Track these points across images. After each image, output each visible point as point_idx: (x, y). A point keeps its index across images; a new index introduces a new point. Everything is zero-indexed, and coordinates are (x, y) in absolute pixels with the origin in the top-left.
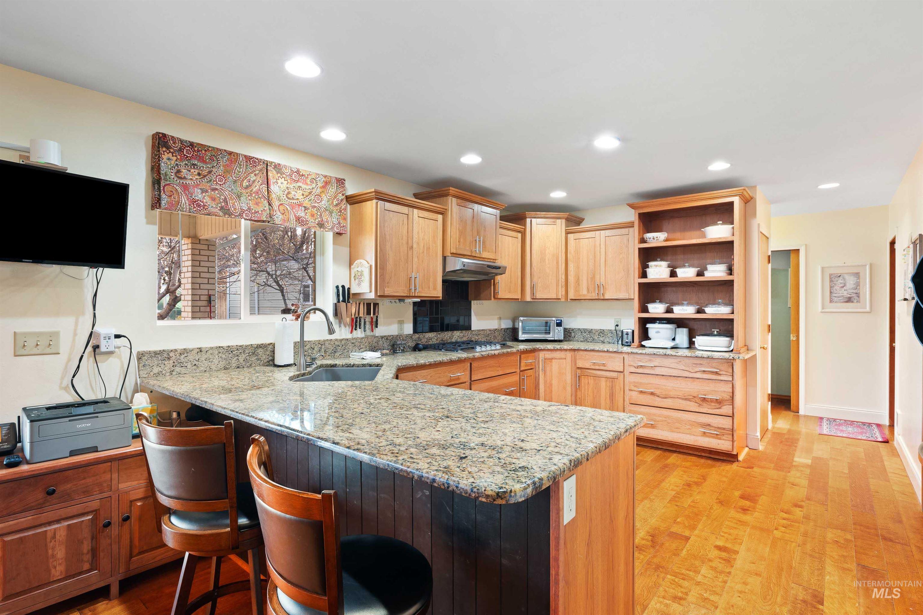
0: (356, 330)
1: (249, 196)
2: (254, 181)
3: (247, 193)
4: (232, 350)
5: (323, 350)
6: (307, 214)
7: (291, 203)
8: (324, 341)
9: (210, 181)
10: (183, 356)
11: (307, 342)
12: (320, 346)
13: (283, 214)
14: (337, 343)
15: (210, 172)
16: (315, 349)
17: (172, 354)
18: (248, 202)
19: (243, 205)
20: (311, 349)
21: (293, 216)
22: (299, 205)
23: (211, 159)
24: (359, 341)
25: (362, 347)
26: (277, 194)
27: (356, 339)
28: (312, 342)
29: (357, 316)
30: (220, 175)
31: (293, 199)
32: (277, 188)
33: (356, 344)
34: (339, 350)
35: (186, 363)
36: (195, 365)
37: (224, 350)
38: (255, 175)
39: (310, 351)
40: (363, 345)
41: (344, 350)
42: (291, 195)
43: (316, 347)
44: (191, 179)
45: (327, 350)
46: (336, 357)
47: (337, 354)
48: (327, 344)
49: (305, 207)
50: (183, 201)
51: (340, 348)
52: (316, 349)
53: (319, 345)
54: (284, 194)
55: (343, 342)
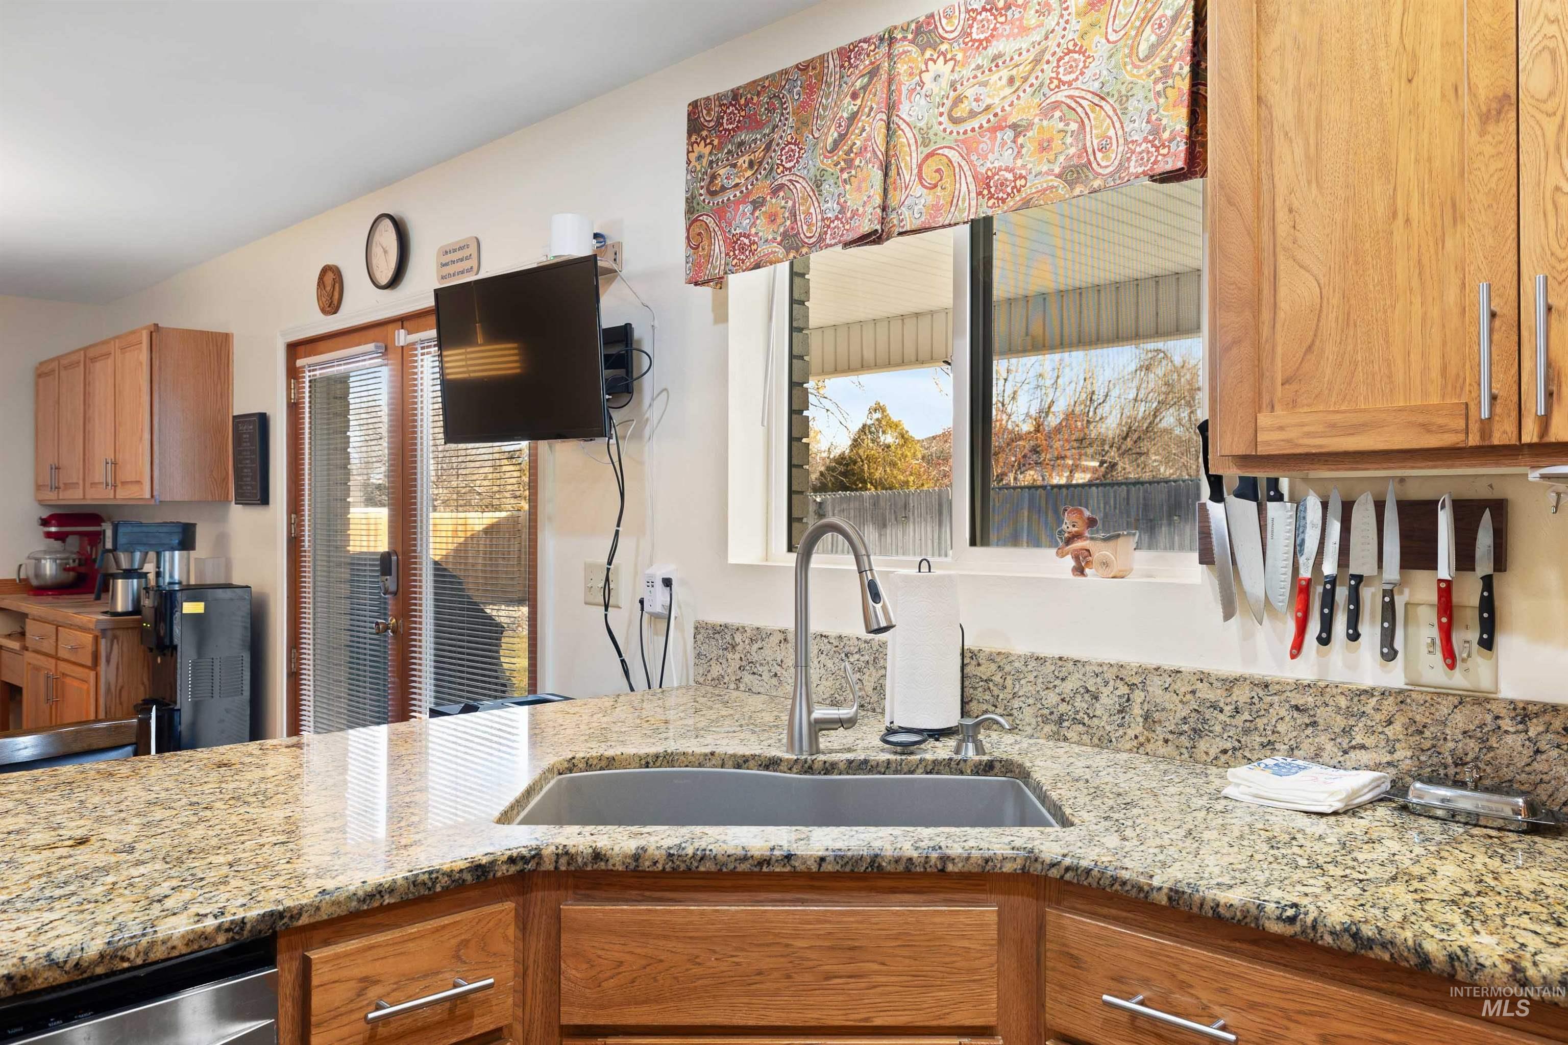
0: (1324, 640)
1: (842, 170)
2: (854, 117)
3: (836, 165)
4: (847, 649)
5: (1137, 711)
6: (1024, 151)
7: (965, 132)
8: (1144, 672)
9: (772, 169)
10: (755, 646)
11: (1070, 665)
12: (1124, 690)
13: (935, 186)
14: (1205, 692)
15: (768, 148)
16: (1104, 699)
17: (738, 638)
18: (841, 190)
19: (829, 205)
20: (1087, 696)
21: (970, 179)
22: (994, 130)
23: (771, 110)
24: (1343, 702)
25: (1358, 739)
26: (920, 125)
27: (1321, 690)
28: (1088, 668)
29: (1329, 568)
30: (790, 143)
31: (973, 114)
32: (923, 102)
33: (1322, 714)
34: (1218, 728)
35: (761, 665)
36: (776, 675)
37: (829, 646)
38: (854, 96)
39: (1079, 704)
40: (1370, 731)
41: (1247, 732)
42: (966, 102)
43: (1106, 691)
44: (737, 185)
45: (1156, 716)
46: (1199, 754)
47: (1208, 746)
48: (1155, 685)
49: (1014, 127)
50: (717, 250)
51: (1222, 717)
52: (1108, 700)
53: (1119, 683)
54: (941, 114)
55: (1241, 695)
